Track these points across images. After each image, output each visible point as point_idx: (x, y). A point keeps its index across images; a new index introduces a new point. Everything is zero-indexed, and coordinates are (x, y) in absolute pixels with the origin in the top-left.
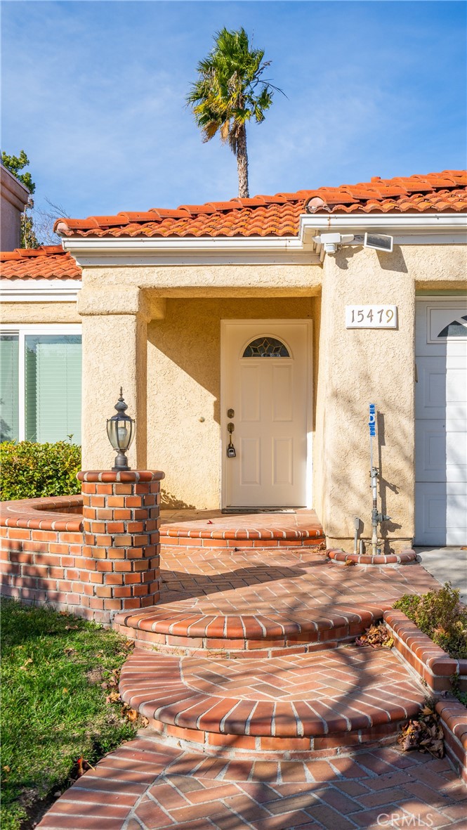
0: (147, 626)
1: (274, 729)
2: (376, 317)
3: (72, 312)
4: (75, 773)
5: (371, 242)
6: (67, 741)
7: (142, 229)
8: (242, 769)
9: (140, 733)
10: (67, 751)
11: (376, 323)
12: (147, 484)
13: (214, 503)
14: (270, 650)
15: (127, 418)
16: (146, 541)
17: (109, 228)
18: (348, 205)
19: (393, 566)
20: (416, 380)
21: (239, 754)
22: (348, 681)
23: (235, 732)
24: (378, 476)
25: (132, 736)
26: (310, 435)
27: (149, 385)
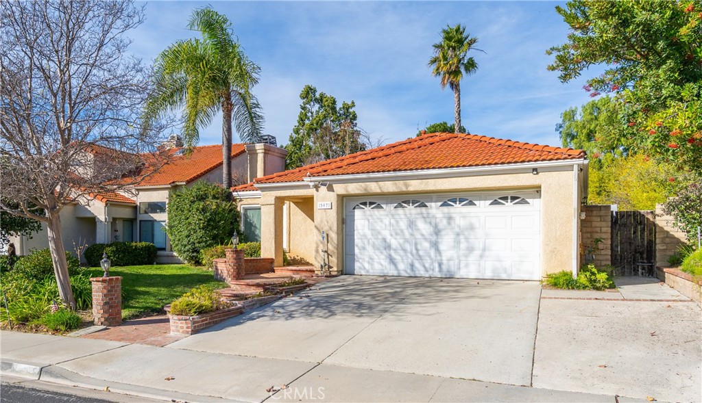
2: (326, 206)
5: (323, 184)
11: (325, 208)
24: (327, 252)
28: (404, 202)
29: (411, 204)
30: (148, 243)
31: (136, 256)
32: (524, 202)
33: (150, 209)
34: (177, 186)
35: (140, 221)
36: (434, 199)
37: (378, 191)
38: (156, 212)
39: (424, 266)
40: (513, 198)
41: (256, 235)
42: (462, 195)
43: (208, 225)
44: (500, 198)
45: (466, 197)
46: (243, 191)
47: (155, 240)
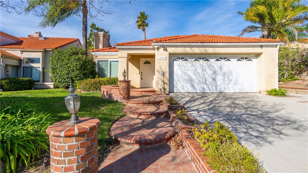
0: (128, 102)
1: (145, 114)
2: (163, 58)
3: (117, 57)
4: (118, 119)
5: (162, 47)
6: (117, 116)
7: (128, 45)
8: (141, 119)
9: (127, 115)
10: (117, 117)
11: (163, 59)
12: (128, 82)
13: (139, 87)
14: (146, 105)
15: (126, 73)
16: (128, 90)
17: (123, 45)
18: (159, 41)
19: (165, 95)
20: (169, 67)
21: (140, 117)
22: (156, 108)
23: (140, 114)
24: (163, 82)
25: (126, 115)
26: (154, 76)
27: (129, 68)
28: (199, 58)
29: (202, 59)
30: (29, 78)
31: (23, 85)
32: (250, 60)
33: (29, 61)
34: (47, 51)
35: (23, 67)
36: (212, 57)
37: (192, 52)
38: (34, 63)
39: (209, 88)
40: (246, 58)
41: (105, 74)
42: (225, 56)
43: (81, 68)
44: (241, 58)
45: (226, 57)
46: (98, 52)
47: (33, 77)
